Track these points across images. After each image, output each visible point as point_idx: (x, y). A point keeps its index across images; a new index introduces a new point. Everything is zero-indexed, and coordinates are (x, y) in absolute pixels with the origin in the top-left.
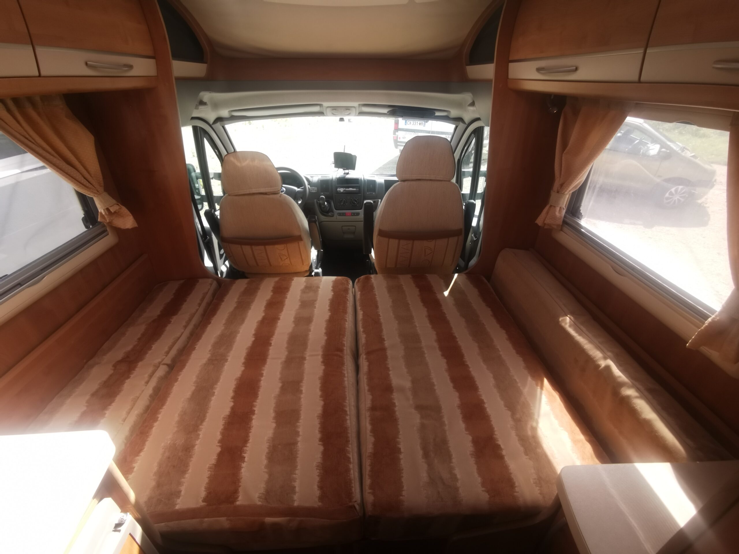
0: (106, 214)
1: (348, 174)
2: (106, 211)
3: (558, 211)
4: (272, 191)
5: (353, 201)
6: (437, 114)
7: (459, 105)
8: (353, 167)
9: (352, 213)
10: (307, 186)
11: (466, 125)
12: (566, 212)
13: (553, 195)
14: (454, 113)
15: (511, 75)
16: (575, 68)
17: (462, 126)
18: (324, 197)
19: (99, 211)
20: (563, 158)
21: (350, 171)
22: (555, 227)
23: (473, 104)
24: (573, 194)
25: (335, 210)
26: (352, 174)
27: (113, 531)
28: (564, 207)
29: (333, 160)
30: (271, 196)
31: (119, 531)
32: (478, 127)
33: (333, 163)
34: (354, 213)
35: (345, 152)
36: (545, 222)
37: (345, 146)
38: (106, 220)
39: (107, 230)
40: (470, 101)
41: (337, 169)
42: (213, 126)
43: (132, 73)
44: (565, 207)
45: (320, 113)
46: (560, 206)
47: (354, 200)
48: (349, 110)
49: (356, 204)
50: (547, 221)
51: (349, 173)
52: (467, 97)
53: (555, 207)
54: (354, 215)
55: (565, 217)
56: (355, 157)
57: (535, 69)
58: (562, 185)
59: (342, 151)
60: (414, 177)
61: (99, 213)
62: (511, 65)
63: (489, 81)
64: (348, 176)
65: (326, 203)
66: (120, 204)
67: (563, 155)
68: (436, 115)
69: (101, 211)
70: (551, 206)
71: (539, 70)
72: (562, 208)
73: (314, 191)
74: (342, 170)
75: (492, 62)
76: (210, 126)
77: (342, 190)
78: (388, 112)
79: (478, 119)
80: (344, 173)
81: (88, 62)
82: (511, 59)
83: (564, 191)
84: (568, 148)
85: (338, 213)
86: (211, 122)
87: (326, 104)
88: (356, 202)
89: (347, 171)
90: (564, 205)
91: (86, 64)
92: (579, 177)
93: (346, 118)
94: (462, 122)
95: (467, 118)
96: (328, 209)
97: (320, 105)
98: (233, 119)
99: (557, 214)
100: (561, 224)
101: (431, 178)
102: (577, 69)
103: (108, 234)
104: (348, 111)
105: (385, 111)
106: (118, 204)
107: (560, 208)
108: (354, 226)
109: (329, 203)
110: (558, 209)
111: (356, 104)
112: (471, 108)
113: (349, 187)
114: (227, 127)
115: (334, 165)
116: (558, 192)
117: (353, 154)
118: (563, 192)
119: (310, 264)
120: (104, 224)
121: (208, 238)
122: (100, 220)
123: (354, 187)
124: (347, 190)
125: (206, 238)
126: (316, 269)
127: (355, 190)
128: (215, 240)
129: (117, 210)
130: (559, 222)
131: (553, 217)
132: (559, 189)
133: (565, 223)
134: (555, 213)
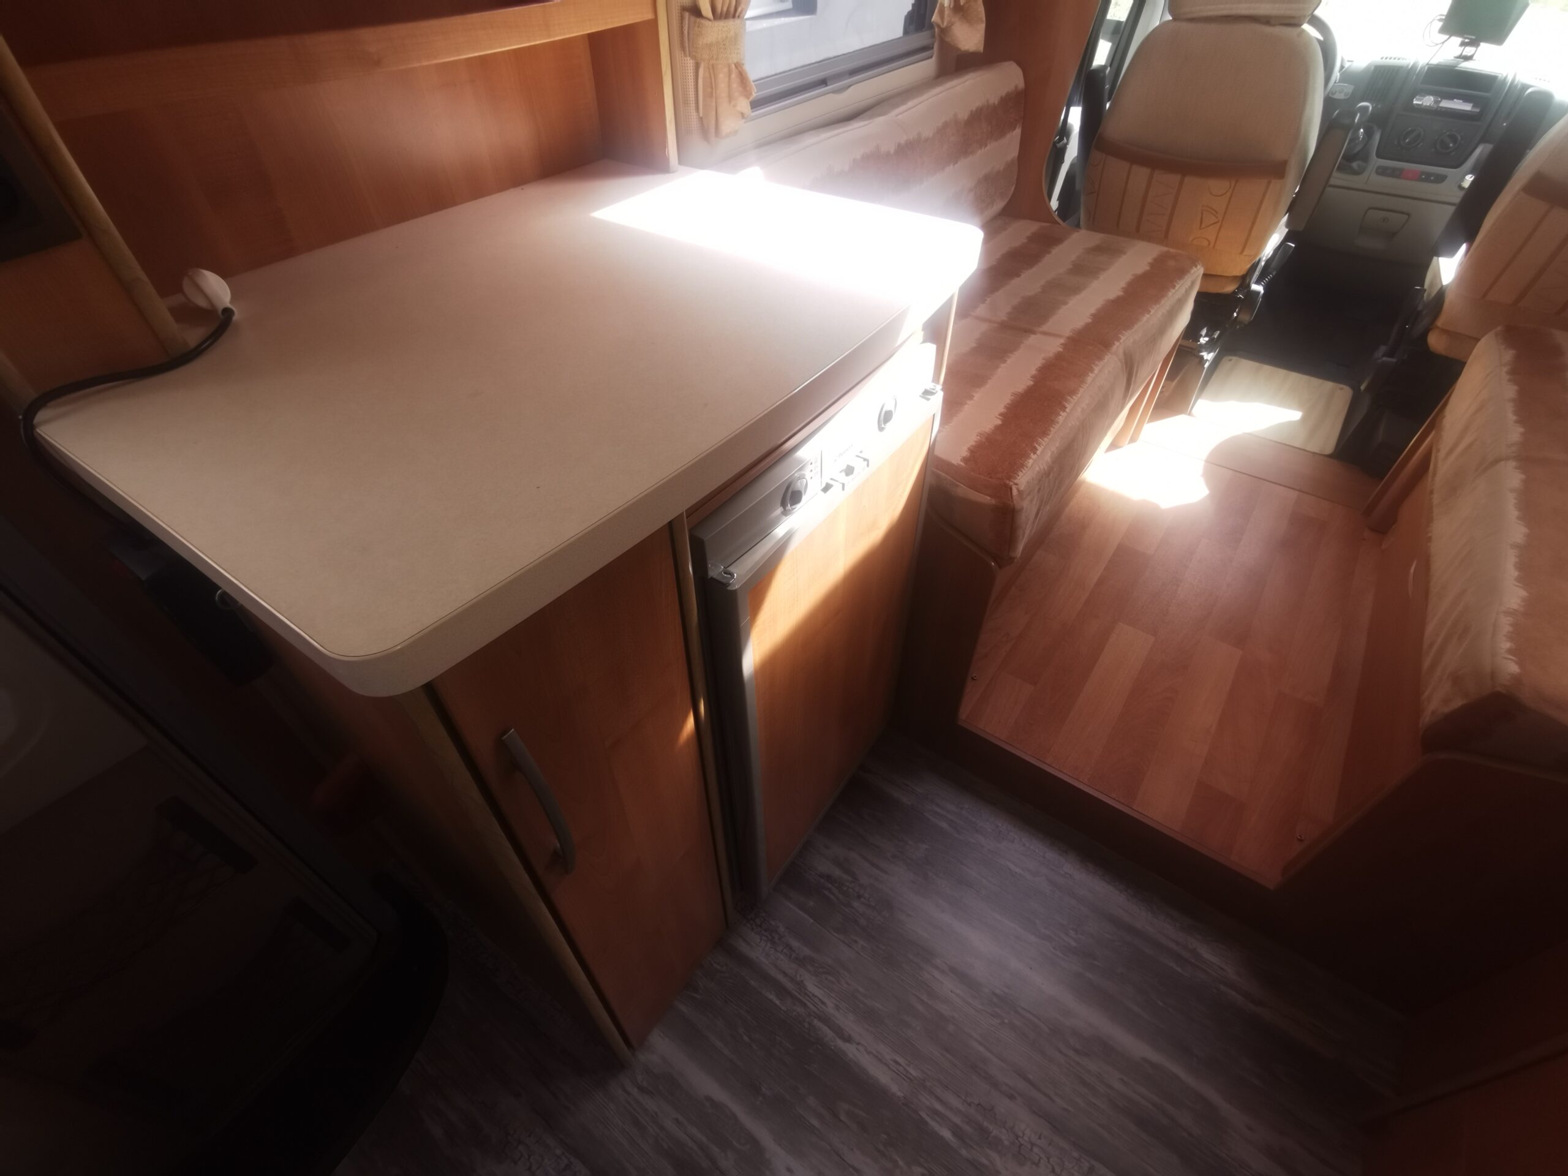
0: (950, 5)
1: (1470, 56)
2: (952, 1)
4: (1287, 13)
5: (1448, 140)
8: (1499, 36)
9: (1423, 173)
18: (1371, 108)
21: (1483, 49)
25: (1375, 158)
27: (920, 396)
31: (928, 399)
33: (1440, 20)
34: (1429, 177)
38: (943, 23)
39: (933, 48)
41: (1446, 37)
47: (1450, 136)
49: (1447, 149)
51: (1474, 58)
54: (1427, 181)
61: (938, 5)
64: (1466, 66)
65: (1362, 130)
69: (943, 1)
73: (1341, 96)
74: (1459, 40)
77: (1428, 101)
80: (1458, 54)
85: (1379, 168)
88: (1455, 144)
89: (1469, 51)
96: (1360, 148)
103: (932, 57)
108: (1402, 213)
109: (1369, 134)
113: (1451, 97)
115: (1440, 23)
119: (1257, 259)
120: (936, 29)
121: (1065, 140)
122: (935, 18)
123: (1466, 99)
124: (1446, 104)
125: (1061, 139)
126: (1258, 282)
127: (1467, 107)
128: (1072, 151)
129: (968, 3)
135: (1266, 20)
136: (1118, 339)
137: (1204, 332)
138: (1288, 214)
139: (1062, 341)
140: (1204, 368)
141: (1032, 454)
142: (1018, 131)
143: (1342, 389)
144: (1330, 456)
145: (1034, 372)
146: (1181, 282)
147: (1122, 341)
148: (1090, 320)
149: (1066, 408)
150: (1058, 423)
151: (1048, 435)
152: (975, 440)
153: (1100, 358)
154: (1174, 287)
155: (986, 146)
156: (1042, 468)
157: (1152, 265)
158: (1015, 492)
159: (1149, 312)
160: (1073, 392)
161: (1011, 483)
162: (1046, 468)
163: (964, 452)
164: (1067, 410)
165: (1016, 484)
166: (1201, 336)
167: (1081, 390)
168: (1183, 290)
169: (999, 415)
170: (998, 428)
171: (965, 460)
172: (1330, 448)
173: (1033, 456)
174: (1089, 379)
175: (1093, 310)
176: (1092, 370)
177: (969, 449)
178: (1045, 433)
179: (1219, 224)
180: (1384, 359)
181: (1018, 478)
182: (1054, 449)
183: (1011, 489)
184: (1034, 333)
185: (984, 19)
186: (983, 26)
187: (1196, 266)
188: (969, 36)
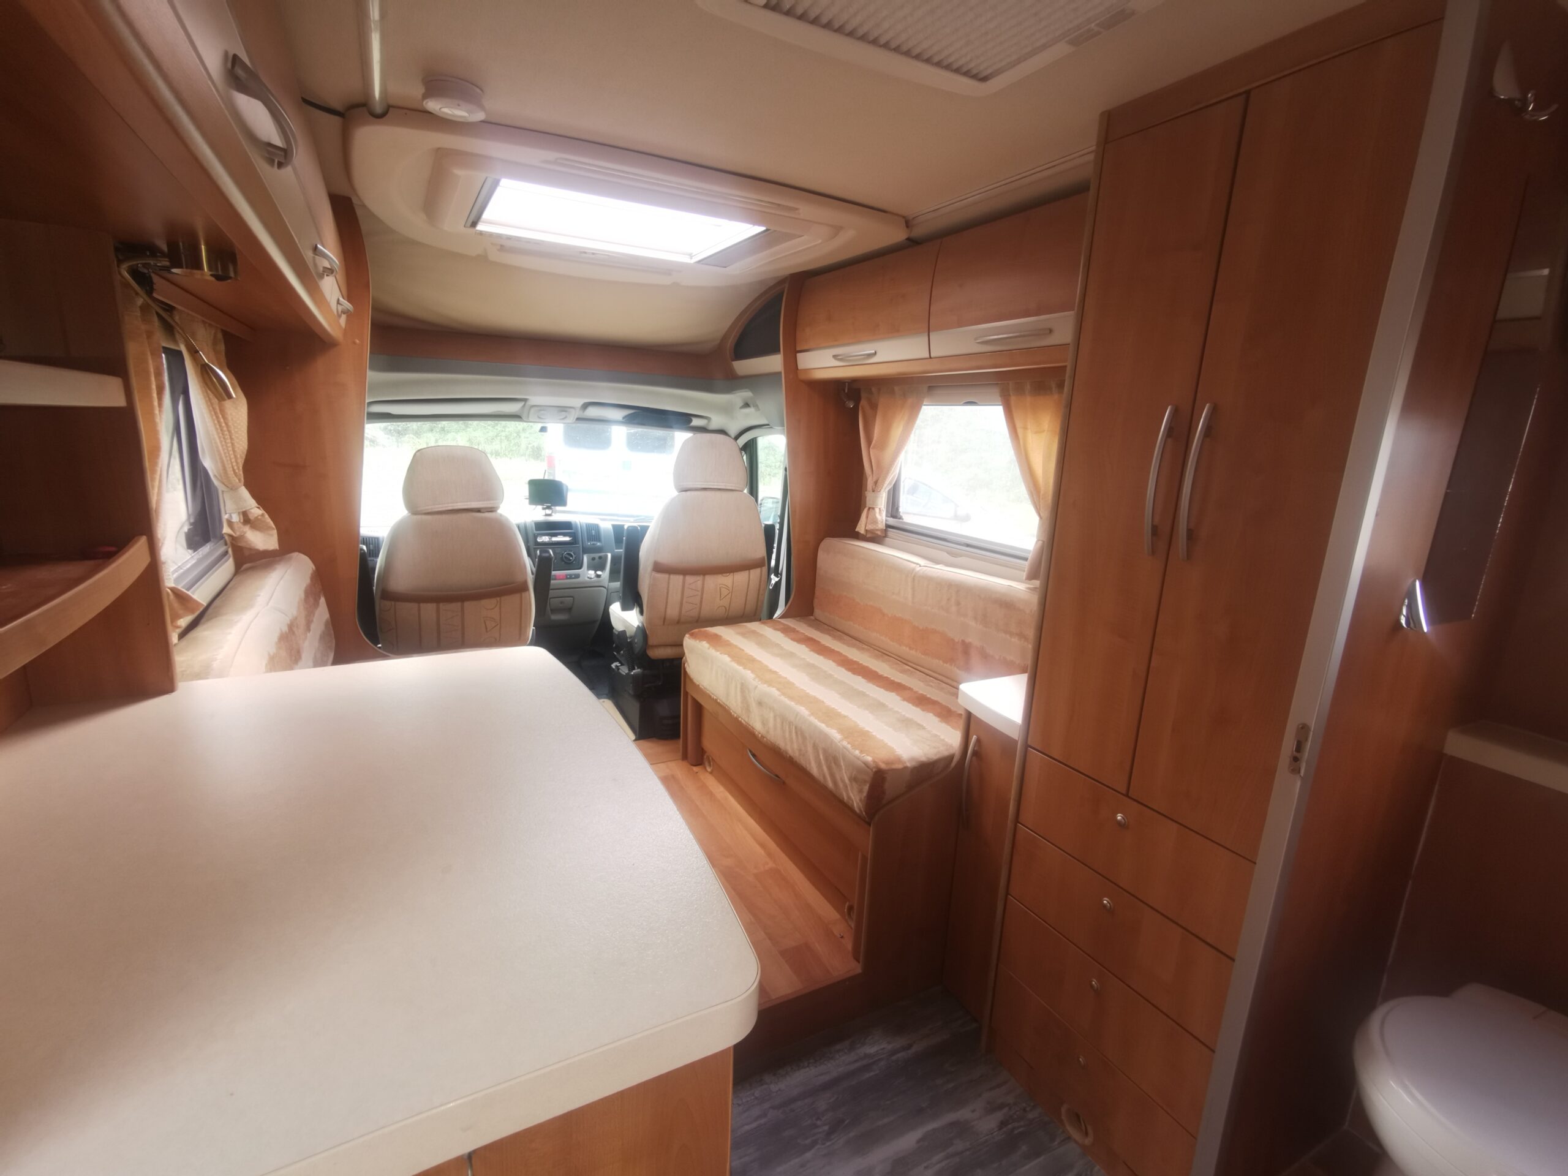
0: (240, 521)
2: (242, 516)
3: (879, 513)
5: (567, 556)
6: (694, 422)
7: (727, 410)
8: (561, 504)
9: (566, 575)
11: (732, 439)
12: (887, 516)
13: (868, 496)
14: (717, 421)
15: (801, 366)
16: (874, 351)
19: (225, 517)
20: (871, 453)
21: (557, 510)
22: (879, 533)
23: (748, 405)
24: (889, 491)
26: (559, 515)
29: (526, 492)
30: (487, 515)
32: (750, 440)
33: (527, 498)
34: (570, 576)
35: (547, 478)
36: (866, 528)
38: (234, 533)
39: (227, 554)
40: (742, 403)
41: (534, 506)
44: (884, 508)
45: (518, 417)
46: (879, 507)
47: (567, 554)
48: (566, 411)
49: (571, 560)
50: (869, 527)
51: (554, 515)
52: (737, 397)
53: (873, 508)
54: (571, 578)
55: (886, 521)
57: (832, 356)
58: (876, 483)
59: (541, 477)
61: (224, 521)
62: (799, 355)
63: (778, 374)
64: (553, 519)
67: (871, 450)
68: (690, 424)
69: (230, 517)
70: (869, 508)
71: (835, 357)
72: (882, 509)
74: (542, 507)
75: (778, 353)
77: (544, 538)
78: (623, 417)
79: (752, 428)
80: (544, 514)
82: (798, 349)
83: (879, 489)
84: (874, 442)
87: (532, 399)
88: (572, 557)
89: (549, 512)
90: (883, 506)
92: (893, 470)
95: (733, 428)
97: (525, 401)
99: (878, 515)
100: (884, 528)
102: (876, 353)
103: (227, 562)
104: (563, 413)
105: (619, 415)
106: (258, 508)
107: (880, 509)
108: (570, 597)
110: (877, 510)
112: (746, 411)
113: (555, 535)
115: (528, 501)
116: (873, 491)
117: (561, 482)
118: (877, 491)
120: (228, 539)
122: (226, 530)
123: (564, 535)
124: (555, 539)
127: (567, 539)
129: (257, 518)
130: (882, 526)
131: (875, 521)
132: (874, 487)
133: (888, 526)
134: (875, 515)
135: (479, 510)
142: (323, 599)
155: (315, 614)
172: (633, 737)
179: (499, 626)
185: (274, 526)
186: (275, 531)
188: (264, 540)
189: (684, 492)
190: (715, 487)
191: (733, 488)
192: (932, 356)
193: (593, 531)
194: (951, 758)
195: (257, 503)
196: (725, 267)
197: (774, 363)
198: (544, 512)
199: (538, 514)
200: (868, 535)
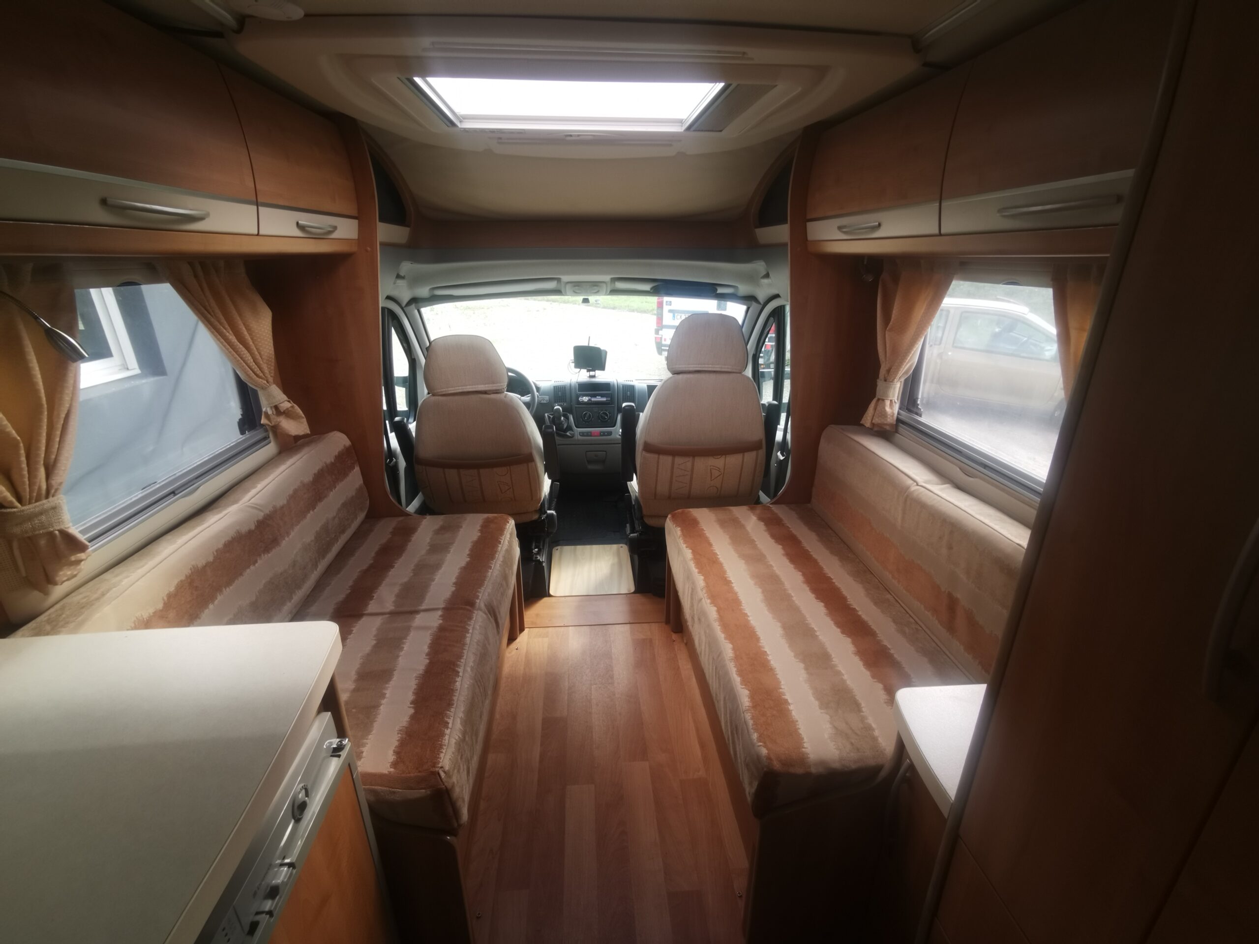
0: (273, 413)
1: (594, 377)
2: (274, 410)
3: (888, 406)
4: (494, 388)
5: (603, 415)
6: (720, 290)
7: (751, 278)
8: (602, 367)
9: (601, 432)
10: (536, 394)
11: (761, 306)
12: (900, 408)
13: (880, 384)
14: (744, 289)
15: (810, 237)
16: (878, 223)
17: (755, 307)
18: (561, 409)
19: (264, 410)
20: (887, 336)
21: (598, 373)
22: (888, 428)
23: (767, 276)
24: (906, 381)
25: (576, 428)
26: (601, 377)
27: (331, 755)
28: (896, 401)
29: (572, 357)
30: (493, 396)
31: (339, 755)
32: (778, 307)
33: (573, 362)
34: (604, 433)
35: (590, 345)
36: (874, 421)
37: (589, 337)
38: (271, 422)
39: (269, 437)
40: (764, 273)
41: (579, 370)
42: (404, 309)
43: (335, 235)
44: (897, 399)
45: (557, 292)
46: (890, 399)
47: (603, 413)
48: (597, 286)
49: (605, 419)
50: (877, 420)
51: (596, 376)
52: (759, 266)
53: (883, 400)
54: (604, 435)
55: (898, 413)
56: (606, 352)
57: (837, 227)
58: (889, 371)
59: (584, 343)
60: (692, 368)
61: (263, 413)
62: (809, 225)
63: (785, 245)
64: (593, 380)
65: (562, 418)
66: (291, 402)
67: (886, 332)
68: (718, 292)
69: (266, 410)
70: (879, 400)
71: (840, 228)
72: (893, 401)
73: (545, 402)
74: (586, 370)
75: (787, 223)
76: (402, 308)
77: (585, 399)
78: (651, 289)
79: (777, 296)
80: (588, 376)
81: (300, 222)
82: (808, 217)
83: (892, 378)
84: (891, 323)
85: (580, 433)
86: (404, 304)
87: (565, 278)
88: (607, 416)
89: (592, 373)
90: (896, 398)
91: (298, 223)
92: (909, 358)
93: (592, 298)
94: (754, 301)
95: (762, 296)
96: (565, 426)
97: (559, 280)
98: (434, 299)
99: (888, 409)
100: (895, 423)
101: (715, 369)
102: (880, 225)
103: (270, 442)
104: (595, 287)
105: (647, 287)
106: (289, 401)
107: (891, 401)
108: (603, 451)
109: (567, 417)
110: (888, 403)
111: (607, 278)
112: (765, 281)
113: (595, 396)
114: (423, 310)
115: (573, 364)
116: (885, 380)
117: (602, 348)
118: (891, 380)
119: (542, 497)
120: (267, 427)
121: (394, 460)
122: (263, 421)
123: (602, 396)
124: (593, 399)
125: (391, 460)
126: (550, 509)
127: (604, 399)
128: (402, 464)
129: (287, 409)
130: (891, 420)
131: (884, 414)
132: (886, 375)
133: (899, 420)
134: (884, 408)
136: (477, 597)
137: (533, 547)
138: (546, 473)
139: (440, 613)
140: (543, 566)
141: (446, 730)
142: (357, 469)
143: (622, 547)
144: (634, 593)
145: (426, 649)
146: (503, 538)
147: (480, 598)
148: (454, 589)
149: (459, 672)
150: (457, 690)
151: (453, 704)
152: (397, 739)
153: (470, 618)
154: (500, 542)
155: (335, 487)
156: (457, 738)
157: (481, 531)
158: (443, 775)
159: (490, 568)
160: (460, 657)
161: (437, 769)
162: (461, 736)
163: (391, 757)
164: (461, 674)
165: (442, 767)
166: (532, 550)
167: (465, 652)
168: (506, 543)
169: (411, 704)
170: (413, 718)
171: (394, 765)
172: (633, 589)
173: (448, 732)
174: (468, 640)
175: (454, 580)
176: (467, 631)
177: (394, 752)
178: (450, 704)
179: (511, 489)
180: (631, 535)
181: (441, 761)
182: (461, 715)
183: (439, 774)
184: (417, 612)
185: (303, 416)
186: (305, 420)
187: (508, 522)
188: (296, 427)
189: (676, 375)
190: (710, 369)
191: (729, 370)
192: (943, 231)
193: (628, 393)
194: (878, 769)
195: (287, 397)
196: (721, 131)
197: (781, 233)
198: (588, 374)
199: (583, 376)
200: (876, 429)
